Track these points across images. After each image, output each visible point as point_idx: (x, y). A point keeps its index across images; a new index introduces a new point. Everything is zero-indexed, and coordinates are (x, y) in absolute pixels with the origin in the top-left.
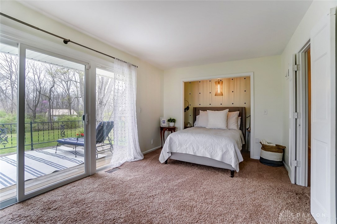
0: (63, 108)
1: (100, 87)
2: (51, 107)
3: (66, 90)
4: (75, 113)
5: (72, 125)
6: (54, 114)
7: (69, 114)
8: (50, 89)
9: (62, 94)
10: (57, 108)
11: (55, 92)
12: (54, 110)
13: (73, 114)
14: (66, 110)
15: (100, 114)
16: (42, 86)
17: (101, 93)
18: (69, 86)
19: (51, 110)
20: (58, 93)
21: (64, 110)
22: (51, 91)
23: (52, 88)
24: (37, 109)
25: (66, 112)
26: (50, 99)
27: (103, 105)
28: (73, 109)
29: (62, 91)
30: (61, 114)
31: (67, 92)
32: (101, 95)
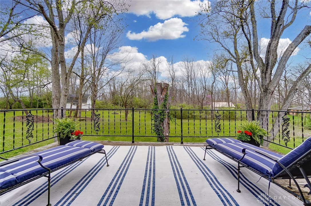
0: (222, 101)
1: (265, 71)
2: (213, 101)
3: (225, 84)
4: (233, 106)
5: (230, 117)
6: (216, 106)
7: (228, 107)
8: (212, 85)
9: (222, 89)
10: (218, 101)
11: (216, 87)
12: (216, 103)
13: (231, 106)
14: (225, 103)
15: (265, 105)
16: (207, 84)
17: (266, 78)
18: (227, 81)
19: (213, 103)
20: (219, 88)
21: (223, 103)
22: (212, 86)
23: (213, 83)
24: (204, 102)
25: (225, 104)
26: (212, 93)
27: (269, 94)
28: (231, 101)
29: (221, 86)
30: (221, 106)
31: (226, 87)
32: (266, 81)
